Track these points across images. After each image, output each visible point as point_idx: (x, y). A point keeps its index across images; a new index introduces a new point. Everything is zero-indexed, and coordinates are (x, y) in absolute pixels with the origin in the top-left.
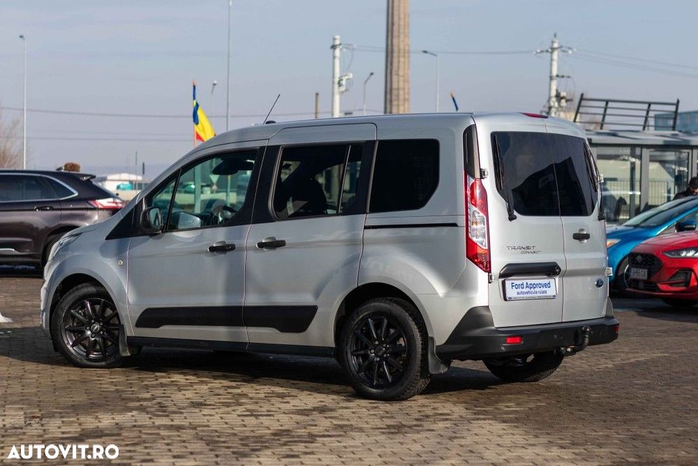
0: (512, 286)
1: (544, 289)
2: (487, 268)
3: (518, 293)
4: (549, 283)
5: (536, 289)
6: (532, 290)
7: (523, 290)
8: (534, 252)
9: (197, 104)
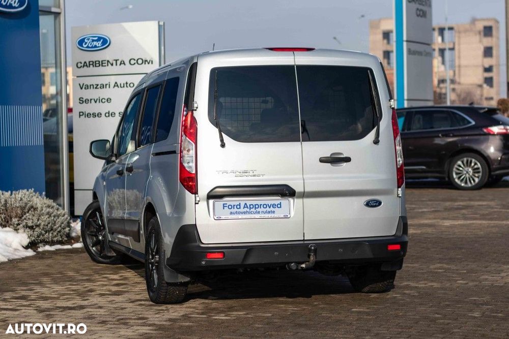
0: (224, 207)
1: (272, 209)
2: (194, 190)
3: (231, 213)
4: (280, 204)
5: (258, 210)
6: (253, 210)
7: (238, 210)
8: (254, 176)
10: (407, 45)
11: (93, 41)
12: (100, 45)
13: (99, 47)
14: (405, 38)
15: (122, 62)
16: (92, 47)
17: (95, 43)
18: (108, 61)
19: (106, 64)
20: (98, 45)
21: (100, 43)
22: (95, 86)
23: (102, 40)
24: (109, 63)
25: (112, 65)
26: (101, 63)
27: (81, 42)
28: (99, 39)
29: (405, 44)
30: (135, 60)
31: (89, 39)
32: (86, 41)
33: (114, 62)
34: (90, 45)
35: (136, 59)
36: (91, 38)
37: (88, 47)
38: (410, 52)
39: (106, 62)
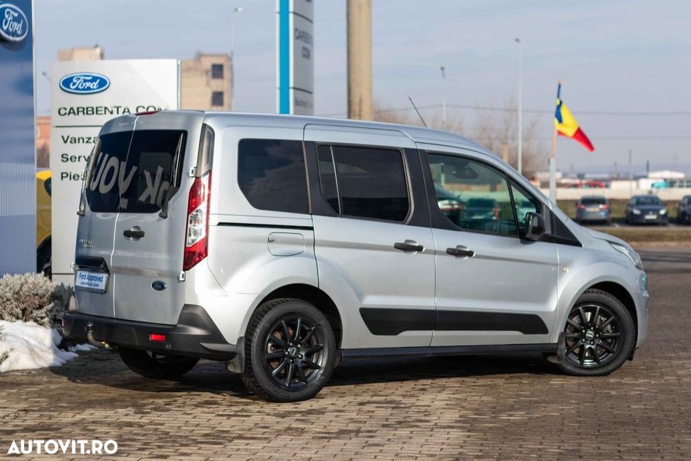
9: (561, 103)
10: (295, 94)
11: (85, 81)
12: (95, 87)
13: (94, 89)
14: (291, 84)
15: (126, 110)
16: (84, 89)
17: (88, 84)
18: (106, 108)
19: (103, 112)
20: (92, 87)
21: (96, 84)
22: (86, 140)
23: (98, 81)
24: (107, 111)
25: (112, 113)
26: (95, 110)
27: (67, 82)
28: (94, 79)
29: (291, 91)
30: (144, 108)
31: (79, 79)
32: (74, 80)
33: (115, 110)
34: (80, 87)
35: (146, 107)
36: (82, 77)
37: (77, 89)
38: (297, 103)
39: (103, 109)
